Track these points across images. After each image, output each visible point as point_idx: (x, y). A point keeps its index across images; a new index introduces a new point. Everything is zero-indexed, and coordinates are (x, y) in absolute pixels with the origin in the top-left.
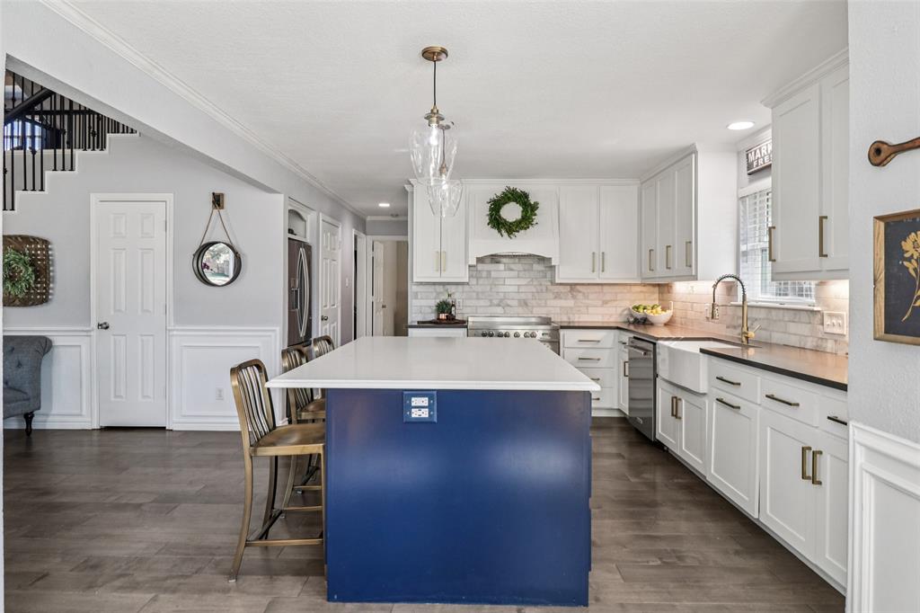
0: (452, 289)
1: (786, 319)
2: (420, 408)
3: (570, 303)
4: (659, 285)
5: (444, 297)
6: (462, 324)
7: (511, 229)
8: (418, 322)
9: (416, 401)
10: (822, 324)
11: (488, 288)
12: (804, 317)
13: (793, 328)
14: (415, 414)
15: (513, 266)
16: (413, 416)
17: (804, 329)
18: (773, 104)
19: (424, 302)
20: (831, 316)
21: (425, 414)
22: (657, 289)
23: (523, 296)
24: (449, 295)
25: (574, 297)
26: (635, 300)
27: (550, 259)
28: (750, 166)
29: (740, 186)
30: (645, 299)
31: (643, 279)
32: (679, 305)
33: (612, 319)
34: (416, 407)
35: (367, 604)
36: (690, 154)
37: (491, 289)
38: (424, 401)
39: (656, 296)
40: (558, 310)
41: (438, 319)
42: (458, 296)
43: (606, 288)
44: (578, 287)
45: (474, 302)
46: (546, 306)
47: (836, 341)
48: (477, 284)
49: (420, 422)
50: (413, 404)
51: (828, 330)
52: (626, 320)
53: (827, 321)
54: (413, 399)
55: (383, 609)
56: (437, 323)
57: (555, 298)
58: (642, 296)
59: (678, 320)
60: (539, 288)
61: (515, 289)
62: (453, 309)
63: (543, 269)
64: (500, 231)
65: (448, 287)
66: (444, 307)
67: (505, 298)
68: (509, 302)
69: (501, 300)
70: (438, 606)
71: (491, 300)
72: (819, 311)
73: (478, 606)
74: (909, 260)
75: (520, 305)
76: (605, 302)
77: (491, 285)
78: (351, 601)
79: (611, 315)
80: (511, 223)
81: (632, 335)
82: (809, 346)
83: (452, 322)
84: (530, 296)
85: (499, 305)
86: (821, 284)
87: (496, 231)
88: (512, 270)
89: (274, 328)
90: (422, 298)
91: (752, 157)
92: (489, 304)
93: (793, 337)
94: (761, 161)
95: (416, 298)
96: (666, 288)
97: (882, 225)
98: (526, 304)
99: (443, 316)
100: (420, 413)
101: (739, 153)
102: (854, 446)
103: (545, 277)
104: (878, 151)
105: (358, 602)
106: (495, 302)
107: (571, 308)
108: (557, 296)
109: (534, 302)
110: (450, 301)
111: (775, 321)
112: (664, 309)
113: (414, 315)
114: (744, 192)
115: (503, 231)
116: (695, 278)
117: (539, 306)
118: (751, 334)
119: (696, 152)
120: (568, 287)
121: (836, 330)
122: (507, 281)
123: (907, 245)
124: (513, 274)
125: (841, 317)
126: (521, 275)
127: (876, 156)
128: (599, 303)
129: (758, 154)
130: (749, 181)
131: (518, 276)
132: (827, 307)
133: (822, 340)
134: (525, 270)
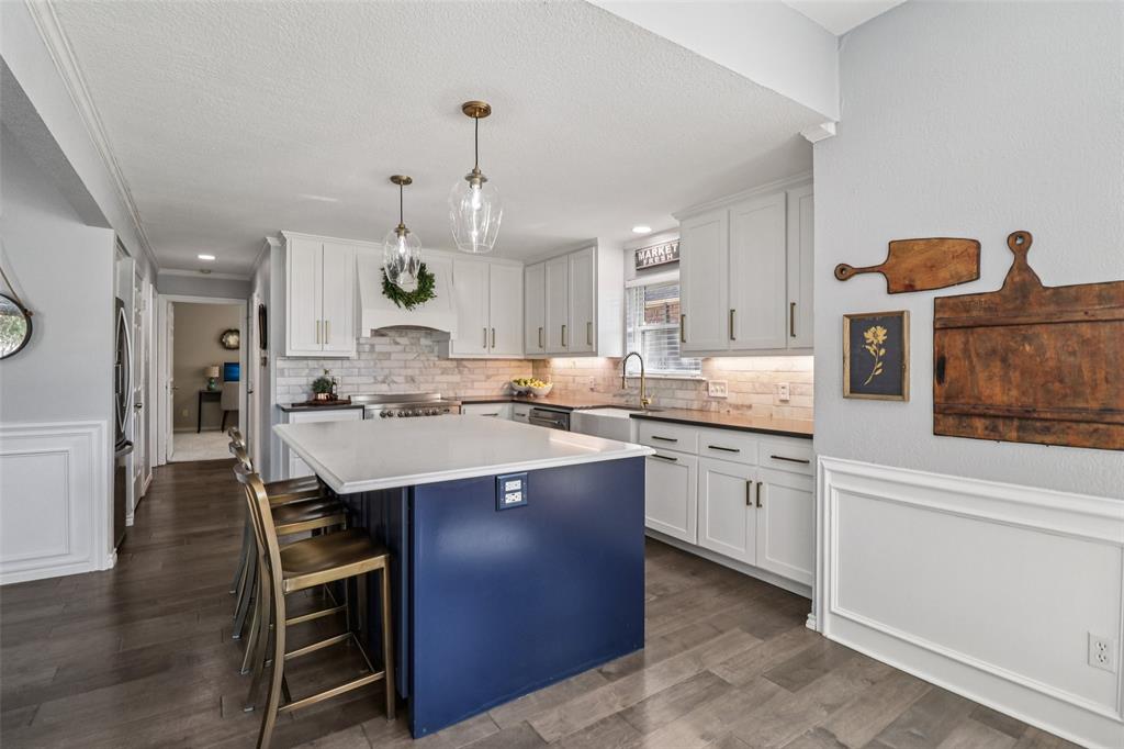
0: (328, 365)
1: (674, 387)
2: (513, 492)
3: (456, 378)
4: (533, 360)
5: (321, 374)
6: (346, 404)
7: (409, 300)
8: (293, 405)
9: (510, 486)
10: (707, 390)
11: (372, 363)
12: (691, 385)
13: (680, 394)
14: (509, 499)
15: (398, 340)
16: (507, 501)
17: (691, 395)
18: (683, 216)
19: (293, 381)
20: (715, 384)
21: (517, 497)
22: (531, 364)
23: (410, 372)
24: (326, 372)
25: (460, 372)
26: (513, 375)
27: (449, 333)
28: (639, 263)
29: (626, 278)
30: (521, 374)
31: (525, 354)
32: (557, 378)
33: (494, 394)
34: (509, 492)
35: (461, 724)
36: (591, 246)
37: (376, 364)
38: (517, 485)
39: (531, 370)
40: (445, 385)
41: (316, 400)
42: (336, 372)
43: (489, 364)
44: (465, 363)
45: (355, 380)
46: (432, 382)
47: (719, 402)
48: (359, 359)
49: (515, 507)
50: (507, 489)
51: (712, 395)
52: (507, 393)
53: (711, 388)
54: (507, 484)
55: (481, 721)
56: (313, 405)
57: (442, 373)
58: (518, 370)
59: (557, 391)
60: (426, 363)
61: (402, 364)
62: (334, 387)
64: (396, 302)
65: (322, 362)
66: (322, 385)
67: (390, 374)
68: (395, 379)
69: (386, 377)
70: (531, 696)
71: (375, 378)
72: (704, 381)
73: (564, 682)
74: (871, 344)
75: (407, 382)
76: (488, 377)
77: (374, 360)
78: (442, 726)
79: (493, 389)
80: (409, 294)
81: (533, 407)
82: (695, 407)
83: (333, 402)
84: (417, 372)
85: (384, 382)
86: (707, 360)
87: (393, 302)
88: (397, 343)
89: (98, 422)
90: (289, 376)
91: (641, 257)
92: (372, 381)
93: (680, 401)
94: (651, 261)
95: (282, 375)
96: (542, 364)
97: (848, 320)
98: (413, 380)
99: (322, 396)
100: (513, 497)
101: (625, 251)
102: (823, 472)
103: (432, 352)
104: (842, 270)
105: (452, 724)
106: (380, 379)
107: (458, 383)
108: (444, 372)
109: (422, 379)
110: (329, 378)
111: (664, 389)
112: (545, 383)
113: (278, 397)
114: (629, 284)
115: (401, 303)
116: (595, 354)
117: (427, 382)
118: (650, 401)
119: (596, 246)
120: (455, 363)
121: (720, 394)
122: (393, 356)
123: (869, 335)
124: (399, 348)
125: (724, 384)
126: (407, 350)
127: (843, 273)
128: (483, 378)
129: (648, 255)
130: (637, 275)
131: (404, 351)
132: (712, 377)
133: (707, 401)
134: (412, 344)
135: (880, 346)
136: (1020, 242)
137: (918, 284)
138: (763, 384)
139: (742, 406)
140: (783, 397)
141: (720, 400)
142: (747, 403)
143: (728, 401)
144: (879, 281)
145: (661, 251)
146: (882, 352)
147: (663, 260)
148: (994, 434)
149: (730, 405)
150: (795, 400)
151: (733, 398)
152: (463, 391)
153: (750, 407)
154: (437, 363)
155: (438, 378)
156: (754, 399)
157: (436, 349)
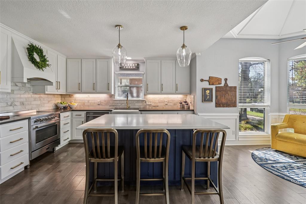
3: (39, 102)
12: (141, 102)
17: (140, 104)
18: (147, 59)
23: (22, 100)
25: (40, 100)
26: (56, 101)
27: (53, 83)
28: (122, 67)
29: (115, 70)
31: (67, 92)
36: (109, 59)
40: (35, 106)
46: (31, 105)
51: (147, 104)
52: (54, 107)
53: (147, 102)
57: (34, 100)
63: (30, 86)
68: (16, 103)
69: (12, 103)
71: (7, 104)
72: (145, 100)
75: (21, 105)
81: (86, 112)
85: (11, 105)
86: (146, 95)
87: (34, 66)
88: (17, 86)
91: (123, 65)
94: (127, 67)
97: (202, 89)
98: (23, 104)
106: (9, 104)
107: (39, 105)
109: (26, 103)
115: (37, 67)
117: (28, 105)
119: (111, 59)
120: (38, 96)
121: (150, 104)
122: (15, 92)
123: (207, 92)
124: (17, 88)
125: (151, 101)
126: (21, 89)
127: (202, 80)
128: (47, 102)
129: (126, 65)
130: (120, 70)
131: (20, 90)
132: (147, 100)
133: (146, 106)
134: (23, 86)
135: (208, 94)
136: (226, 80)
137: (214, 84)
138: (161, 101)
139: (156, 106)
140: (166, 103)
141: (149, 105)
142: (157, 105)
143: (152, 105)
144: (207, 83)
145: (131, 65)
146: (209, 94)
147: (132, 67)
148: (223, 107)
149: (152, 106)
150: (169, 104)
151: (153, 104)
152: (41, 108)
153: (158, 106)
154: (32, 95)
155: (33, 103)
156: (159, 104)
157: (32, 88)
